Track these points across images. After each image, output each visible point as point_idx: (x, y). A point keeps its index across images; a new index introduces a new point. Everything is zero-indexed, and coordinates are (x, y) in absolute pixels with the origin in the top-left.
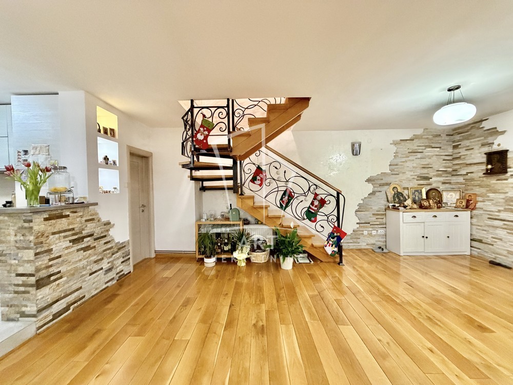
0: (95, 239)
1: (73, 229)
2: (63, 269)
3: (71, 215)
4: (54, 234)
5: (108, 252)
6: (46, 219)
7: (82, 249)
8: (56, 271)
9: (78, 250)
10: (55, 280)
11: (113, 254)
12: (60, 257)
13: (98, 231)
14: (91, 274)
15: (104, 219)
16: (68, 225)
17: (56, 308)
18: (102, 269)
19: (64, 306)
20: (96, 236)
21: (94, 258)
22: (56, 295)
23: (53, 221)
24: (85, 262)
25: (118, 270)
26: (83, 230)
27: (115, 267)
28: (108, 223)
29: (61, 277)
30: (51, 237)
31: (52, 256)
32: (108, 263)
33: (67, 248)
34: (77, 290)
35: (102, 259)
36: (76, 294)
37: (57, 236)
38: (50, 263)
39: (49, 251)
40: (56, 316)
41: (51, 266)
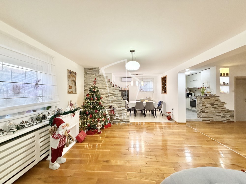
0: (218, 106)
1: (211, 102)
2: (208, 111)
3: (211, 98)
4: (206, 102)
5: (223, 111)
6: (204, 99)
7: (214, 108)
8: (206, 110)
9: (212, 108)
10: (206, 112)
11: (225, 113)
12: (207, 108)
13: (219, 104)
14: (216, 115)
15: (222, 101)
16: (210, 101)
17: (206, 119)
18: (220, 115)
19: (208, 119)
20: (218, 105)
21: (218, 111)
22: (206, 116)
23: (206, 99)
24: (214, 111)
25: (227, 118)
26: (214, 103)
27: (226, 117)
28: (224, 103)
29: (208, 112)
30: (206, 103)
31: (206, 107)
32: (223, 115)
33: (209, 106)
34: (212, 117)
35: (221, 113)
36: (212, 118)
37: (207, 103)
38: (205, 108)
39: (205, 106)
40: (206, 120)
41: (205, 109)
